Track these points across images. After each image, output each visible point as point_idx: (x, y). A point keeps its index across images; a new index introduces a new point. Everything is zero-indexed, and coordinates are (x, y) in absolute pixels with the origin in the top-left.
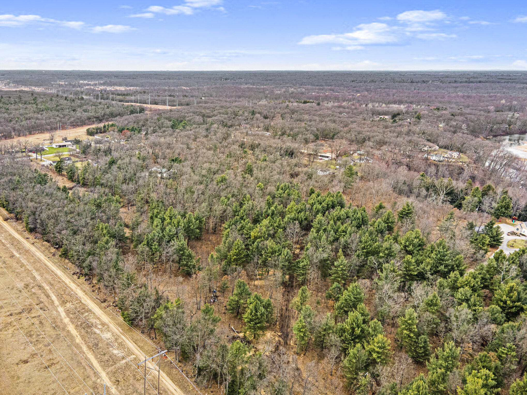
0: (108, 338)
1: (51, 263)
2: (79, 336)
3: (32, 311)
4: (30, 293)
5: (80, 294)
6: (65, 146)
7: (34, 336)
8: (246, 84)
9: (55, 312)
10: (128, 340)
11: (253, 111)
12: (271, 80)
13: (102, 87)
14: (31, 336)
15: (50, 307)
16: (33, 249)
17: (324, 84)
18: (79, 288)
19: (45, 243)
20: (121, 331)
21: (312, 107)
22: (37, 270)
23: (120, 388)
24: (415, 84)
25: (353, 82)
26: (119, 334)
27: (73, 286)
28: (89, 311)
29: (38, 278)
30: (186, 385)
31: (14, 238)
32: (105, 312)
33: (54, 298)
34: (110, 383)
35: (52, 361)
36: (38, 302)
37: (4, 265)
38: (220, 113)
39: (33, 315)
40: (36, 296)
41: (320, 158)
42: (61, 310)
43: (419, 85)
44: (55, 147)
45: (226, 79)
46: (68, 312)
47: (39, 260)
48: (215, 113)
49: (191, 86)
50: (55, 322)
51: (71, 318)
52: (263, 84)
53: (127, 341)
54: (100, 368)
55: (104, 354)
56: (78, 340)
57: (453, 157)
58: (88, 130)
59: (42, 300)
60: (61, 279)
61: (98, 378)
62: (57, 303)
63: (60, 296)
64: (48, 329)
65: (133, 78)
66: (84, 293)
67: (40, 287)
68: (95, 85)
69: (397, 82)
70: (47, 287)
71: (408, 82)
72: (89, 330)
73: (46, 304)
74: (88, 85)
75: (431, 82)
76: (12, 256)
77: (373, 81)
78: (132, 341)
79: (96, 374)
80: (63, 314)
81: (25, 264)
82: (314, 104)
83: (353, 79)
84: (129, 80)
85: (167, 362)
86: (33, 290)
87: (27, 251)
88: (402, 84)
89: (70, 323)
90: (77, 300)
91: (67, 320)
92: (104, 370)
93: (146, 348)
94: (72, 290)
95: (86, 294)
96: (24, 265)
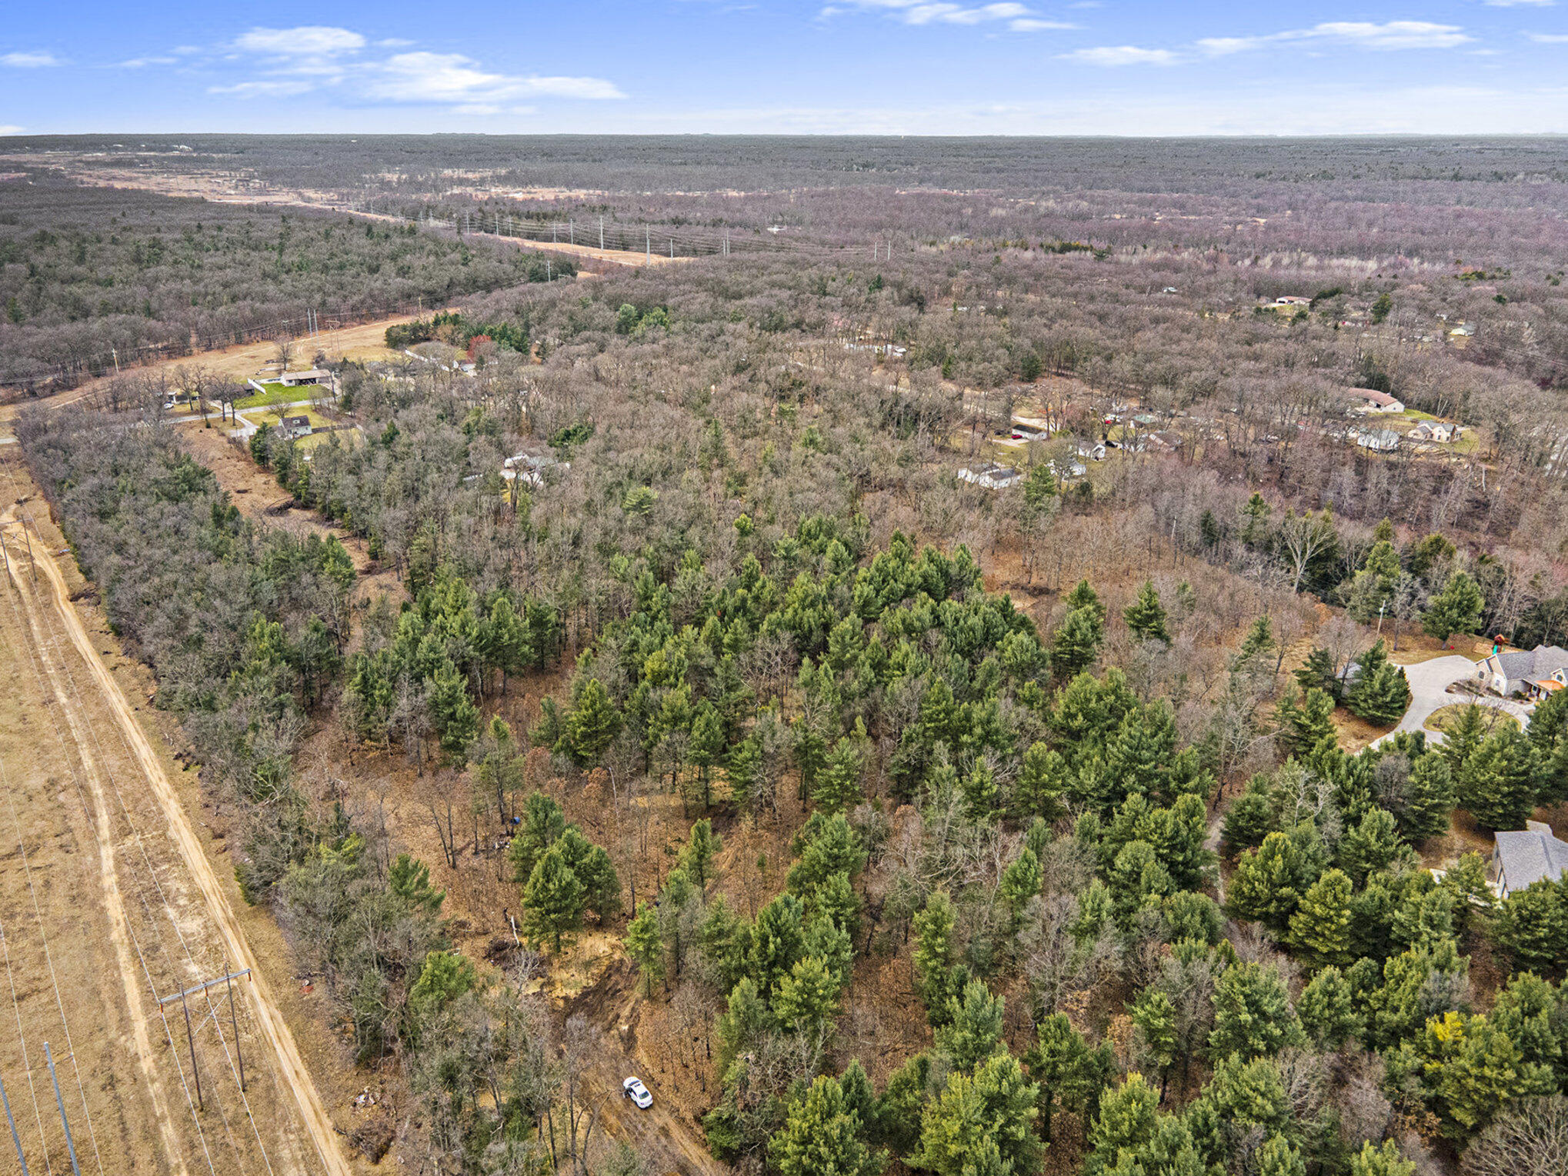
0: (189, 931)
1: (136, 723)
2: (122, 924)
3: (38, 853)
4: (50, 805)
5: (173, 810)
6: (313, 380)
7: (19, 919)
8: (921, 182)
9: (90, 858)
10: (239, 940)
11: (879, 278)
12: (1000, 171)
13: (496, 191)
14: (12, 916)
15: (84, 844)
16: (107, 683)
17: (1161, 185)
18: (176, 795)
19: (143, 667)
20: (231, 914)
21: (1071, 268)
22: (92, 742)
23: (165, 1061)
24: (1464, 183)
25: (1258, 176)
26: (221, 922)
27: (162, 788)
28: (176, 859)
29: (88, 763)
30: (329, 1060)
31: (74, 651)
32: (213, 864)
33: (104, 819)
34: (147, 1047)
35: (37, 983)
36: (59, 828)
37: (21, 725)
38: (773, 285)
39: (36, 863)
40: (63, 812)
41: (1015, 432)
42: (107, 853)
43: (1479, 185)
44: (285, 383)
45: (865, 166)
46: (120, 860)
47: (110, 717)
48: (759, 283)
49: (753, 189)
50: (80, 884)
51: (122, 876)
52: (973, 184)
53: (234, 945)
54: (139, 1008)
55: (164, 974)
56: (117, 935)
57: (1435, 438)
58: (388, 333)
59: (72, 824)
60: (141, 770)
61: (124, 1033)
62: (105, 833)
63: (120, 816)
64: (59, 902)
65: (594, 161)
66: (182, 811)
67: (84, 788)
68: (482, 181)
69: (1404, 177)
70: (98, 791)
71: (1445, 178)
72: (152, 910)
73: (79, 836)
74: (461, 182)
75: (1521, 176)
76: (50, 701)
77: (1325, 175)
78: (245, 945)
79: (125, 1024)
80: (108, 864)
81: (72, 725)
82: (1089, 253)
83: (1259, 169)
84: (578, 167)
85: (308, 1001)
86: (62, 797)
87: (93, 689)
88: (1419, 184)
89: (116, 888)
90: (156, 829)
91: (110, 881)
92: (147, 1012)
93: (271, 963)
94: (156, 801)
95: (186, 813)
96: (68, 727)
